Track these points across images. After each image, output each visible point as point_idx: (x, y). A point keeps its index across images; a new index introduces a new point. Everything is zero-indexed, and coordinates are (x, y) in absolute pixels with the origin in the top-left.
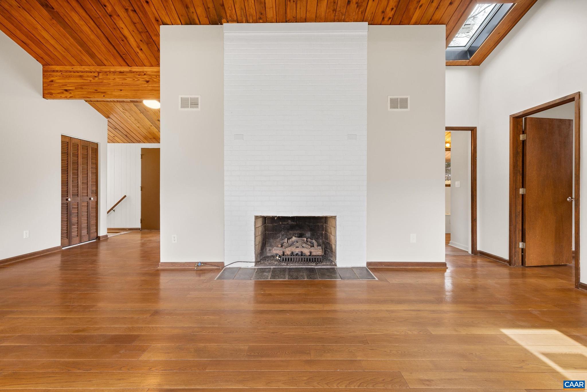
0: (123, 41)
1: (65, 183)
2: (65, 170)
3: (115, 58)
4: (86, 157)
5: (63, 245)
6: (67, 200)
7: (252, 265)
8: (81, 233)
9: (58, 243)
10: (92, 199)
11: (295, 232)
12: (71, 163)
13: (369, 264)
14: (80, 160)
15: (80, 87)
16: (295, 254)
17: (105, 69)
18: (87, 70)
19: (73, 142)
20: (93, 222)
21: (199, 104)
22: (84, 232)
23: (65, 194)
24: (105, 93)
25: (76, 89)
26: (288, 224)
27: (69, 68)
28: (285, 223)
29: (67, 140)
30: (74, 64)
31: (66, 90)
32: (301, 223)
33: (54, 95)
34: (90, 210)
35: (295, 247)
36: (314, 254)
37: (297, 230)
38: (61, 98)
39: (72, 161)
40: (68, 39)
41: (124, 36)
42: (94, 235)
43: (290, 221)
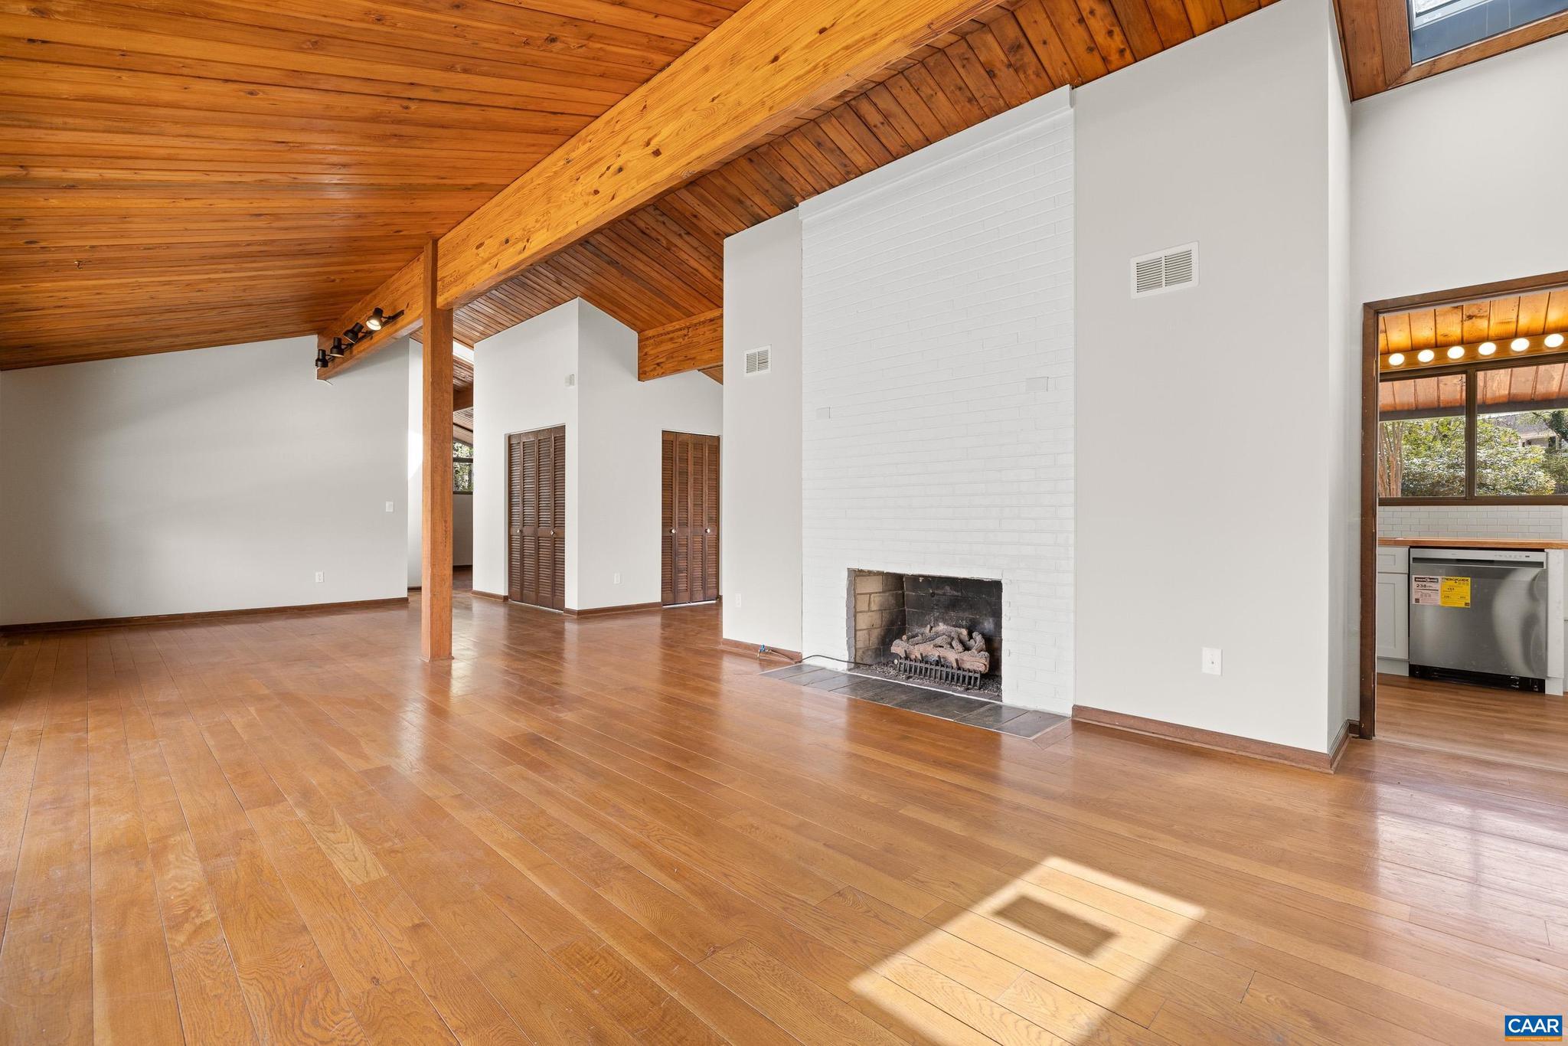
0: (696, 275)
1: (667, 506)
2: (667, 486)
3: (699, 301)
4: (699, 462)
5: (664, 602)
6: (671, 531)
7: (843, 667)
8: (692, 585)
9: (657, 597)
10: (709, 531)
11: (961, 614)
12: (677, 473)
13: (1077, 709)
14: (691, 468)
15: (671, 356)
16: (913, 657)
17: (695, 320)
18: (678, 327)
19: (680, 439)
20: (712, 571)
21: (769, 360)
22: (698, 585)
23: (667, 522)
24: (694, 358)
25: (667, 359)
26: (944, 594)
27: (660, 330)
28: (940, 592)
29: (671, 438)
30: (664, 322)
31: (658, 364)
32: (970, 595)
33: (648, 374)
34: (707, 549)
35: (932, 646)
36: (967, 666)
37: (964, 610)
38: (654, 377)
39: (678, 470)
40: (645, 294)
41: (695, 270)
42: (712, 592)
43: (948, 588)
